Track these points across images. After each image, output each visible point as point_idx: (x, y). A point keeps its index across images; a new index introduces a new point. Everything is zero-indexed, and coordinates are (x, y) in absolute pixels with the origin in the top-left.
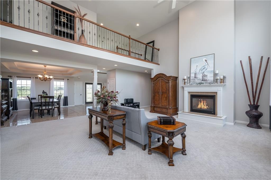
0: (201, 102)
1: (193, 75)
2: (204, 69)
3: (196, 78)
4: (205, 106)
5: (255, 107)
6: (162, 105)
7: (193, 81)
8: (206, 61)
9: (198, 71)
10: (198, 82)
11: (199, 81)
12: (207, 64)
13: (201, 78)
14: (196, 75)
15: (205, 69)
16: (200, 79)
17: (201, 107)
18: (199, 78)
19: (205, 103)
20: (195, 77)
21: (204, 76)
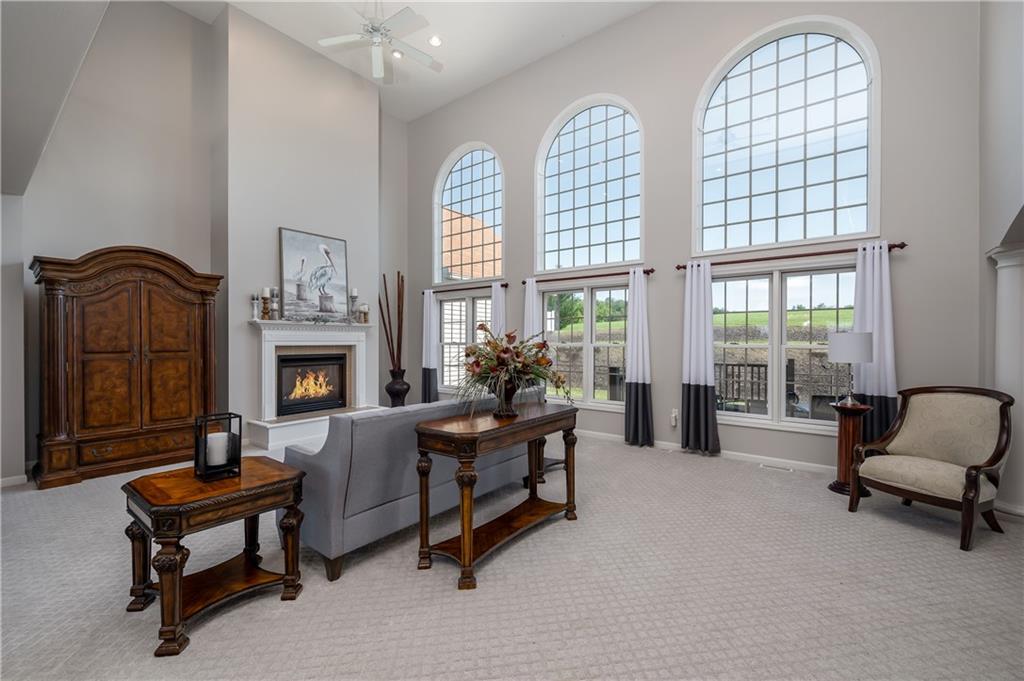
0: (304, 377)
1: (290, 289)
2: (322, 275)
3: (302, 300)
4: (321, 387)
5: (397, 373)
6: (153, 420)
7: (292, 307)
8: (327, 253)
9: (306, 279)
10: (307, 313)
11: (314, 313)
12: (329, 263)
13: (317, 303)
14: (302, 292)
15: (326, 277)
16: (313, 306)
17: (305, 394)
18: (310, 303)
19: (321, 379)
20: (299, 297)
21: (324, 298)
